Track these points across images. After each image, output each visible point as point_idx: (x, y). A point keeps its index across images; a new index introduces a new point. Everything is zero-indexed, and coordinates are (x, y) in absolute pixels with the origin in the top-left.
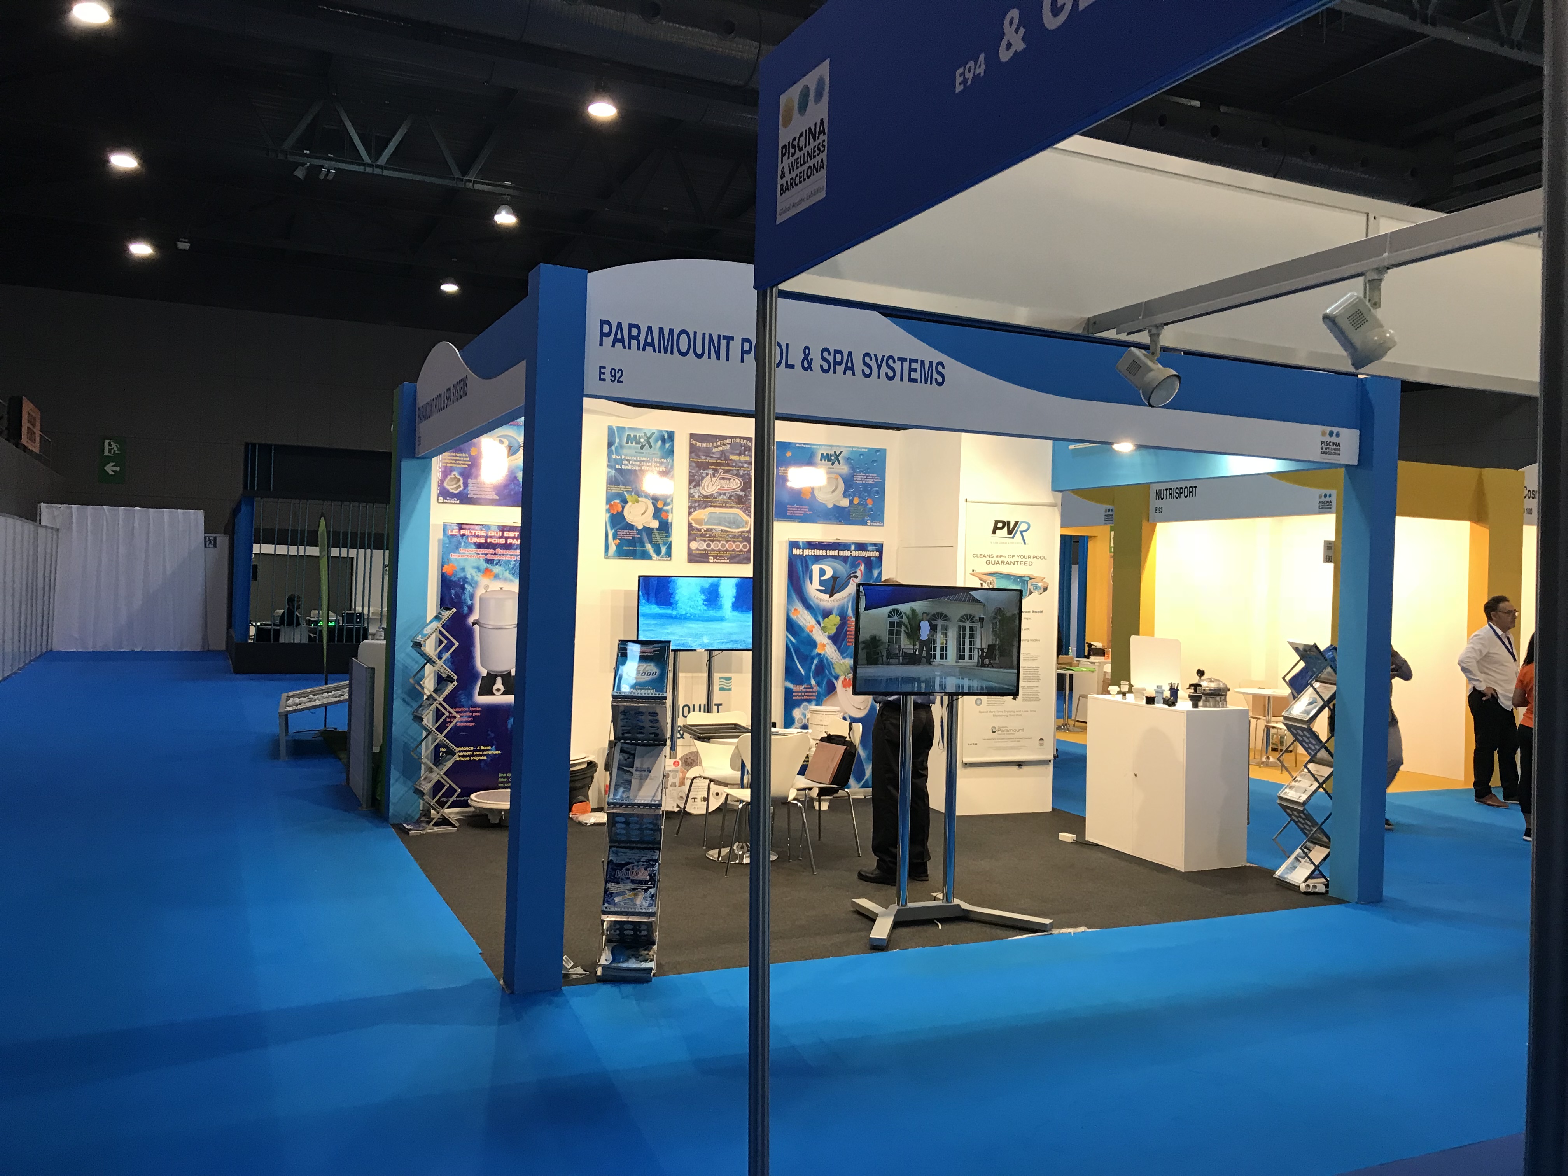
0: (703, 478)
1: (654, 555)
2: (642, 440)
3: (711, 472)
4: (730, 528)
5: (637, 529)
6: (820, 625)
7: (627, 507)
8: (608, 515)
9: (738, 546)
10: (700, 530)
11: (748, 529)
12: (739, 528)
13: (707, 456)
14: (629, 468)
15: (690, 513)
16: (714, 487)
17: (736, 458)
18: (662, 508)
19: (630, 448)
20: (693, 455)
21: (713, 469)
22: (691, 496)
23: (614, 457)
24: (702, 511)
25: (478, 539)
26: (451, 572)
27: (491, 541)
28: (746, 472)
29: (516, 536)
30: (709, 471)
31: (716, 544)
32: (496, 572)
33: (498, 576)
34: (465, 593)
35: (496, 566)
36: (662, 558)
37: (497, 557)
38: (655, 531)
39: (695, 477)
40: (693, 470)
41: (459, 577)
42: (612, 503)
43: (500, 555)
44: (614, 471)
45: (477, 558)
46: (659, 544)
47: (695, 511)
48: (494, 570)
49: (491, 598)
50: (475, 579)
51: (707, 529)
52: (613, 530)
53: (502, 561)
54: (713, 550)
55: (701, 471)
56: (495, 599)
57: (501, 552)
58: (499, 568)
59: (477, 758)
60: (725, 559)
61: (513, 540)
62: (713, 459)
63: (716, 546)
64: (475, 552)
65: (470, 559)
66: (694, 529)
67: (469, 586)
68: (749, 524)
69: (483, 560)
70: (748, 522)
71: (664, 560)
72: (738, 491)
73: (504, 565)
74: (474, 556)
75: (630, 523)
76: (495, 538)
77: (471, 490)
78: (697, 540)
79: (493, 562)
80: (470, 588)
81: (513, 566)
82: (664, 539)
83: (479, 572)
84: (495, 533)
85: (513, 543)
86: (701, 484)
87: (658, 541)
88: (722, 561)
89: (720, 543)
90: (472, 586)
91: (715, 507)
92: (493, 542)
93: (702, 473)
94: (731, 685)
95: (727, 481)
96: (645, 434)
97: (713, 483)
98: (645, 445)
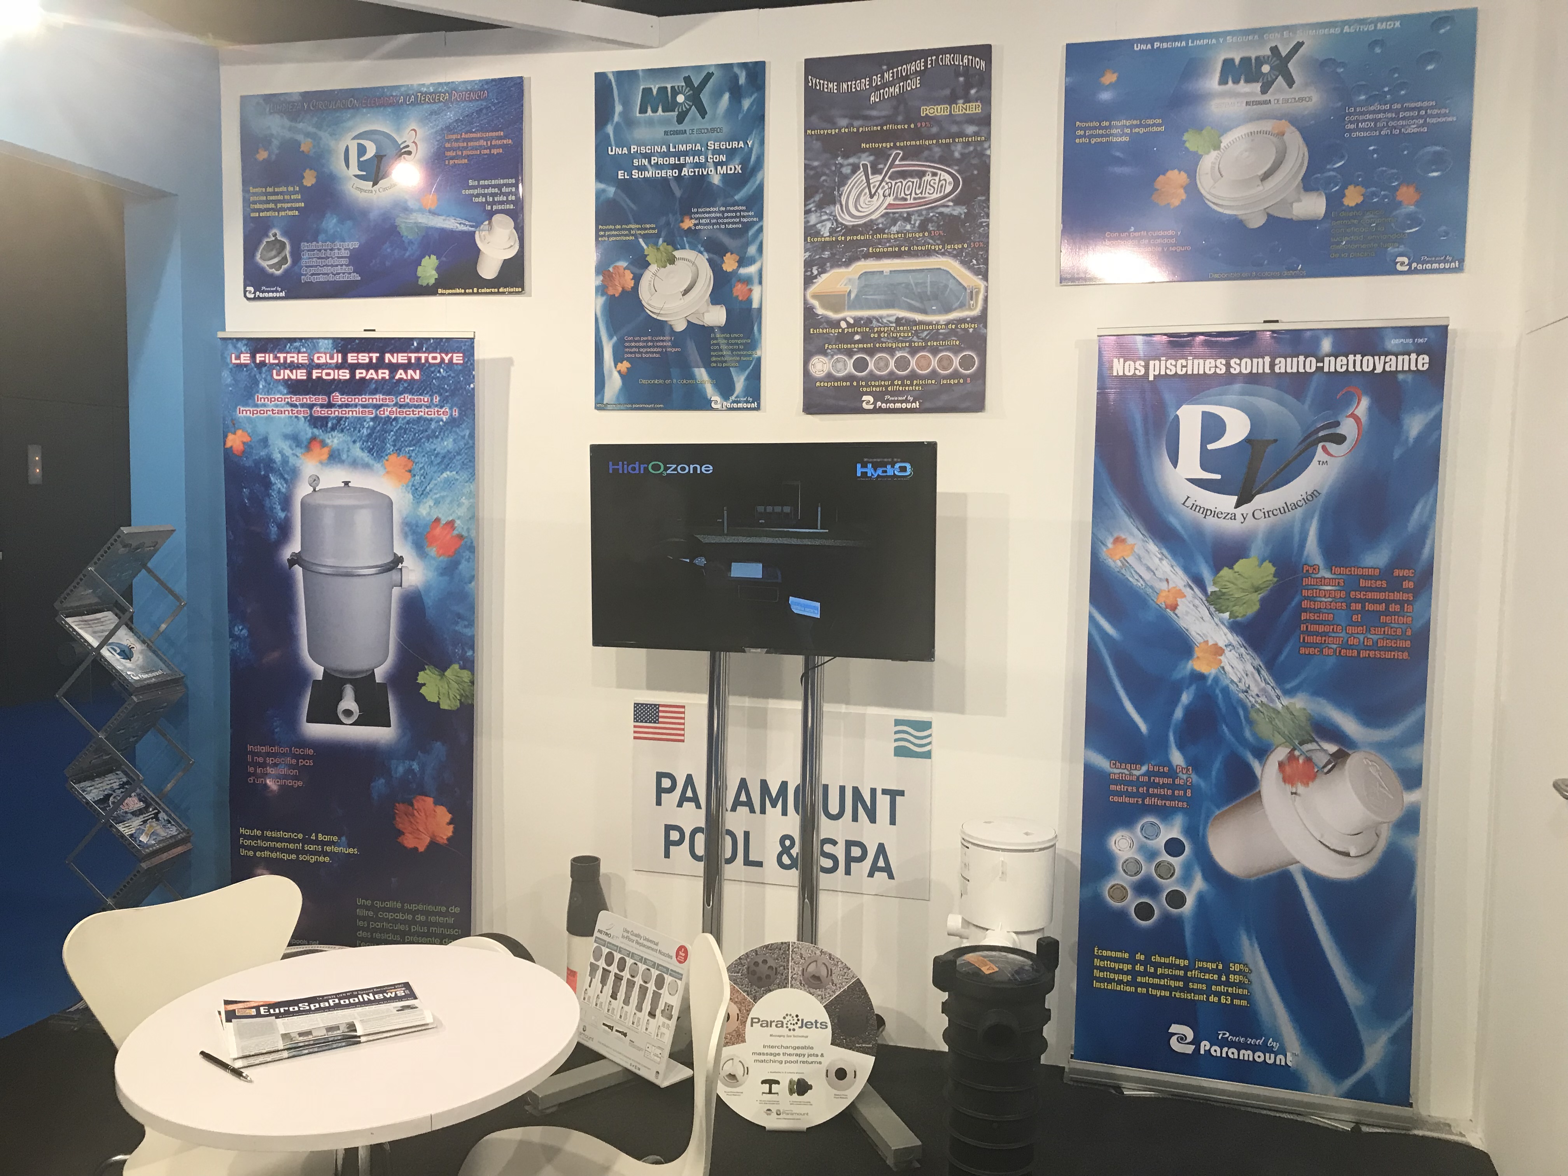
0: (844, 180)
1: (716, 399)
3: (866, 160)
4: (924, 312)
5: (673, 332)
6: (1203, 588)
7: (647, 277)
8: (601, 300)
9: (945, 363)
10: (836, 324)
11: (976, 312)
12: (948, 310)
13: (856, 118)
14: (648, 174)
15: (808, 280)
16: (876, 202)
17: (939, 111)
18: (735, 272)
19: (650, 123)
20: (814, 119)
21: (872, 152)
22: (810, 232)
23: (613, 151)
24: (843, 270)
25: (292, 373)
26: (241, 447)
27: (320, 375)
28: (971, 148)
29: (374, 361)
30: (860, 158)
31: (880, 358)
32: (334, 446)
33: (339, 455)
34: (269, 495)
35: (332, 433)
36: (735, 405)
37: (335, 411)
38: (718, 336)
39: (823, 178)
40: (816, 160)
41: (254, 458)
42: (611, 269)
43: (340, 406)
44: (613, 186)
45: (291, 417)
46: (728, 367)
47: (823, 271)
48: (328, 441)
49: (325, 506)
50: (290, 464)
51: (855, 319)
52: (615, 339)
53: (345, 422)
54: (872, 377)
55: (840, 160)
56: (335, 507)
57: (343, 400)
58: (339, 438)
59: (312, 858)
60: (906, 401)
61: (367, 371)
62: (870, 123)
63: (882, 364)
64: (288, 403)
65: (279, 417)
66: (821, 323)
67: (278, 478)
68: (981, 297)
69: (305, 418)
70: (978, 293)
71: (740, 405)
72: (948, 206)
73: (350, 429)
74: (287, 412)
75: (655, 316)
76: (328, 369)
77: (306, 266)
78: (829, 351)
79: (327, 423)
80: (281, 484)
81: (369, 431)
82: (740, 356)
83: (297, 446)
84: (328, 355)
85: (367, 378)
86: (837, 198)
87: (725, 362)
88: (898, 405)
89: (892, 355)
90: (285, 479)
91: (879, 256)
92: (325, 377)
93: (842, 165)
94: (930, 743)
95: (915, 180)
96: (688, 80)
97: (873, 191)
98: (688, 110)
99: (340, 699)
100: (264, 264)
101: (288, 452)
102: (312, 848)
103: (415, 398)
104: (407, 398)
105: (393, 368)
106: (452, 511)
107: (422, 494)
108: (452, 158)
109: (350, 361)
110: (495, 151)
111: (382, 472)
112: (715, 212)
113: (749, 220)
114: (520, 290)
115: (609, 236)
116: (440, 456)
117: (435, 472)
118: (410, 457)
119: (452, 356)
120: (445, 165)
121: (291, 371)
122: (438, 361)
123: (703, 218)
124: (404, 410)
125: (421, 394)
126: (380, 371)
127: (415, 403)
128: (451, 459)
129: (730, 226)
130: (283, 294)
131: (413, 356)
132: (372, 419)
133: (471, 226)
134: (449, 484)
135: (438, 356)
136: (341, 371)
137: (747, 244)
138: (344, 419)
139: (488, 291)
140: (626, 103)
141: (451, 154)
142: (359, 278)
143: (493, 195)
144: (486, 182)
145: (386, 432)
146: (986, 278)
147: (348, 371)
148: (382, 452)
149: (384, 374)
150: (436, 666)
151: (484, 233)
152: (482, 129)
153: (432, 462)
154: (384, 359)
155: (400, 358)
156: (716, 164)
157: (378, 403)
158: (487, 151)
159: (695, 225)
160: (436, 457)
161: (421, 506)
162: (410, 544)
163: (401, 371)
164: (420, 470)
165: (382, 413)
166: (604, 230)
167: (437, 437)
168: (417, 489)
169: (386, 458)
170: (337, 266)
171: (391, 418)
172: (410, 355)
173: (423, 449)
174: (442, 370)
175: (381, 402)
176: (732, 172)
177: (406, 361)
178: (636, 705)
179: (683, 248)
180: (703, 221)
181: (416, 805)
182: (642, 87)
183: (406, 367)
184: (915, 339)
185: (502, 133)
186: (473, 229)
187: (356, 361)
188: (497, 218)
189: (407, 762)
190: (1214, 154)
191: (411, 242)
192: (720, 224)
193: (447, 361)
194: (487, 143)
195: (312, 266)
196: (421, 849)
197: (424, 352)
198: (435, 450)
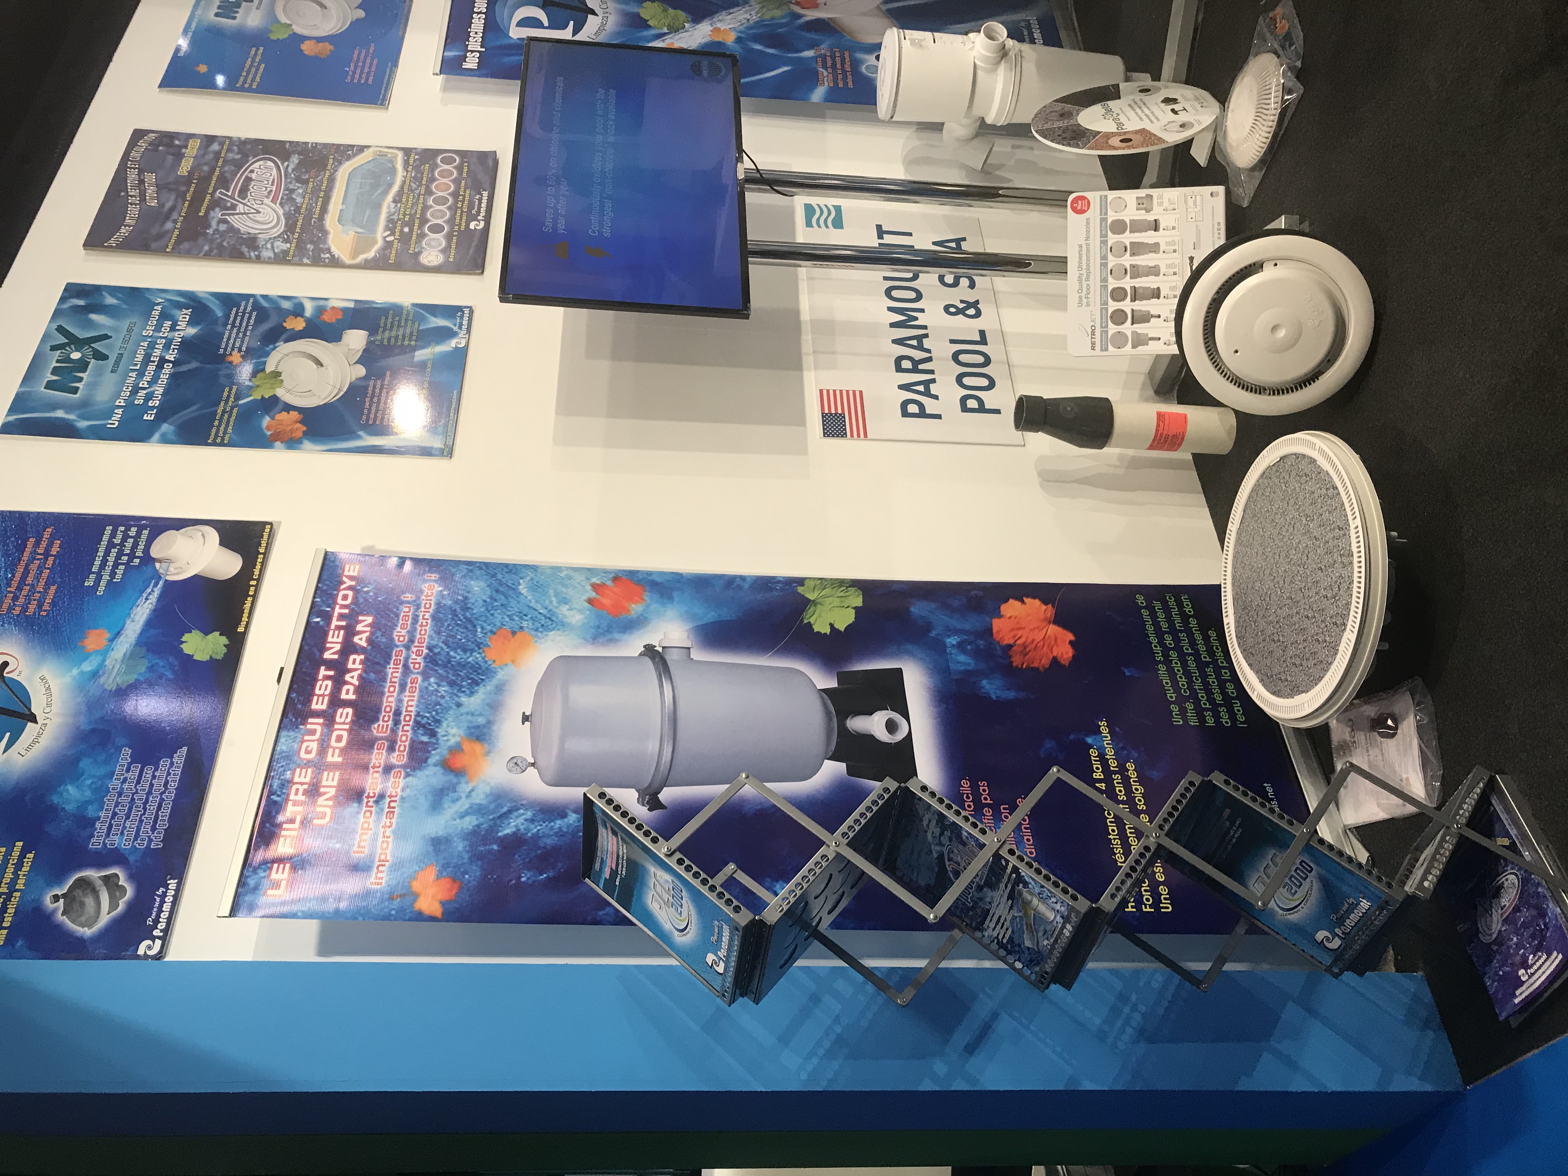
0: (233, 232)
1: (453, 343)
2: (76, 356)
3: (217, 214)
4: (390, 186)
5: (366, 378)
6: (665, 34)
7: (289, 397)
8: (307, 444)
9: (445, 174)
10: (388, 245)
11: (400, 155)
12: (393, 171)
13: (167, 218)
14: (159, 390)
15: (335, 263)
16: (265, 210)
17: (186, 164)
18: (309, 319)
19: (93, 385)
20: (154, 245)
21: (210, 208)
22: (280, 258)
23: (114, 422)
24: (331, 237)
25: (325, 793)
26: (446, 883)
27: (337, 751)
28: (235, 148)
29: (332, 673)
30: (213, 217)
31: (432, 215)
32: (461, 732)
33: (478, 727)
34: (537, 837)
35: (439, 735)
36: (464, 327)
37: (403, 731)
38: (379, 338)
39: (225, 244)
40: (203, 247)
41: (465, 861)
42: (269, 433)
43: (396, 723)
44: (160, 427)
45: (402, 798)
46: (418, 331)
47: (329, 250)
48: (453, 741)
49: (561, 749)
50: (484, 802)
51: (385, 231)
52: (361, 433)
53: (423, 717)
54: (451, 221)
55: (210, 231)
56: (562, 740)
57: (386, 719)
58: (448, 726)
59: (1137, 789)
60: (480, 200)
61: (346, 683)
62: (179, 207)
63: (439, 214)
64: (377, 802)
65: (398, 817)
66: (385, 255)
67: (506, 822)
68: (386, 150)
69: (407, 775)
70: (380, 151)
71: (465, 322)
72: (288, 166)
73: (436, 711)
74: (392, 804)
75: (342, 393)
76: (329, 739)
77: (136, 839)
78: (416, 250)
79: (422, 742)
80: (517, 817)
81: (445, 684)
82: (407, 320)
83: (455, 791)
84: (306, 738)
85: (357, 683)
86: (252, 236)
87: (411, 333)
88: (484, 205)
89: (431, 207)
90: (510, 811)
91: (324, 210)
92: (343, 743)
93: (217, 230)
94: (826, 206)
95: (253, 183)
96: (54, 348)
97: (253, 211)
98: (95, 350)
99: (871, 738)
100: (104, 919)
101: (463, 805)
102: (1119, 788)
103: (401, 622)
104: (400, 633)
105: (348, 648)
106: (576, 585)
107: (550, 619)
108: (40, 606)
109: (324, 707)
110: (54, 550)
111: (511, 668)
112: (230, 333)
113: (250, 304)
114: (268, 527)
115: (225, 433)
116: (494, 594)
117: (519, 602)
118: (491, 631)
119: (347, 577)
120: (47, 615)
121: (320, 795)
122: (350, 594)
123: (234, 344)
124: (418, 636)
125: (397, 616)
126: (350, 666)
127: (409, 623)
128: (501, 583)
129: (252, 322)
130: (173, 884)
131: (335, 623)
132: (426, 677)
133: (156, 585)
134: (537, 587)
135: (341, 594)
136: (338, 719)
137: (279, 309)
138: (419, 719)
139: (258, 567)
140: (54, 406)
141: (32, 608)
142: (185, 749)
143: (120, 554)
144: (97, 562)
145: (449, 662)
146: (369, 147)
147: (340, 710)
148: (480, 668)
149: (355, 662)
150: (803, 610)
151: (172, 569)
152: (12, 567)
153: (502, 605)
154: (331, 661)
155: (335, 641)
156: (173, 328)
157: (400, 670)
158: (51, 560)
159: (240, 350)
160: (496, 600)
161: (565, 620)
162: (626, 637)
163: (356, 639)
164: (513, 620)
165: (417, 666)
166: (216, 436)
167: (466, 598)
168: (542, 625)
169: (489, 663)
170: (152, 785)
171: (428, 655)
172: (333, 627)
173: (481, 616)
174: (366, 589)
175: (400, 666)
176: (188, 317)
177: (342, 632)
178: (827, 434)
179: (265, 363)
180: (237, 345)
181: (1011, 642)
182: (42, 389)
183: (350, 632)
184: (418, 192)
185: (32, 540)
186: (161, 583)
187: (326, 698)
188: (154, 552)
189: (948, 650)
190: (294, 27)
191: (151, 669)
192: (246, 330)
193: (353, 583)
194: (38, 559)
195: (138, 829)
196: (1070, 637)
197: (333, 609)
198: (485, 601)
